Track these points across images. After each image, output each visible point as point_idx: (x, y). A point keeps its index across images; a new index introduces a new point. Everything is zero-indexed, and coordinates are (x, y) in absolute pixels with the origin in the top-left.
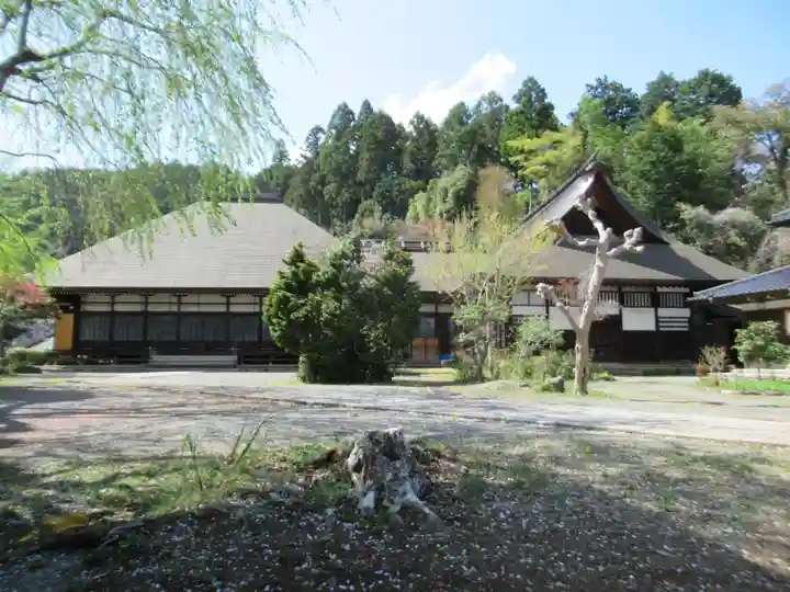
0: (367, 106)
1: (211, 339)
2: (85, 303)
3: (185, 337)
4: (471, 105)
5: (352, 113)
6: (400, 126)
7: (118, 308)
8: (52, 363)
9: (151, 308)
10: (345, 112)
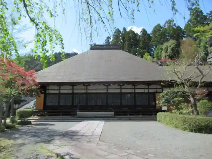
0: (124, 29)
1: (100, 104)
2: (48, 89)
3: (90, 104)
4: (162, 25)
5: (120, 31)
6: (137, 33)
7: (62, 91)
8: (35, 115)
9: (75, 91)
10: (118, 31)
